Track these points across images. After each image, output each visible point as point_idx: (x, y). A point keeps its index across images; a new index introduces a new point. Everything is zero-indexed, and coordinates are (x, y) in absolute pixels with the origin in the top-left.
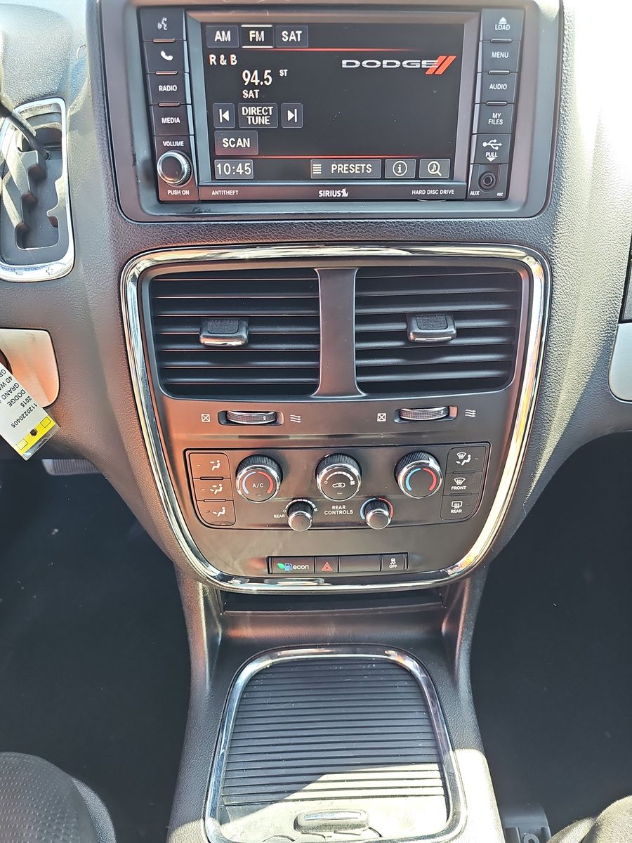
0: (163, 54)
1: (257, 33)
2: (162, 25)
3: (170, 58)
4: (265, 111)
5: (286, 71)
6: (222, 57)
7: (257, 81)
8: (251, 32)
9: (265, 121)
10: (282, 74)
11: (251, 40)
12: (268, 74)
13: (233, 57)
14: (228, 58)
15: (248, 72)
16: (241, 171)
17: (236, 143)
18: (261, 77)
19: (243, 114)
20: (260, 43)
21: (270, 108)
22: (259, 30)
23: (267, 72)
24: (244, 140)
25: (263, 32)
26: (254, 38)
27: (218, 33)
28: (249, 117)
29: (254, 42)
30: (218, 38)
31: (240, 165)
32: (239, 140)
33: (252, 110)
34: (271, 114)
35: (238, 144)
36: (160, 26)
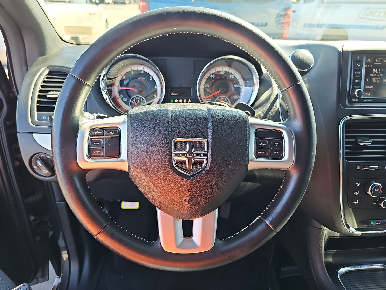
0: (358, 64)
1: (378, 60)
2: (358, 58)
3: (359, 66)
4: (378, 79)
5: (384, 69)
6: (369, 65)
7: (376, 72)
8: (377, 60)
9: (377, 82)
10: (383, 70)
11: (376, 61)
12: (380, 70)
13: (371, 66)
14: (370, 66)
15: (375, 69)
16: (369, 95)
17: (369, 87)
18: (378, 71)
19: (372, 80)
20: (379, 62)
21: (379, 78)
22: (379, 59)
23: (379, 69)
24: (371, 86)
25: (379, 60)
26: (377, 61)
27: (368, 60)
28: (373, 81)
29: (377, 62)
30: (368, 61)
31: (369, 93)
32: (370, 86)
33: (374, 79)
34: (379, 80)
35: (370, 88)
36: (357, 58)
